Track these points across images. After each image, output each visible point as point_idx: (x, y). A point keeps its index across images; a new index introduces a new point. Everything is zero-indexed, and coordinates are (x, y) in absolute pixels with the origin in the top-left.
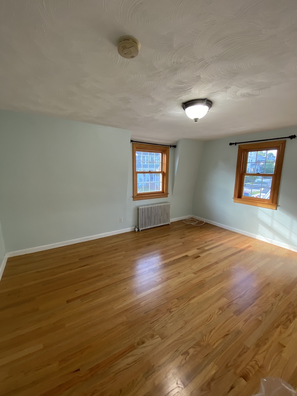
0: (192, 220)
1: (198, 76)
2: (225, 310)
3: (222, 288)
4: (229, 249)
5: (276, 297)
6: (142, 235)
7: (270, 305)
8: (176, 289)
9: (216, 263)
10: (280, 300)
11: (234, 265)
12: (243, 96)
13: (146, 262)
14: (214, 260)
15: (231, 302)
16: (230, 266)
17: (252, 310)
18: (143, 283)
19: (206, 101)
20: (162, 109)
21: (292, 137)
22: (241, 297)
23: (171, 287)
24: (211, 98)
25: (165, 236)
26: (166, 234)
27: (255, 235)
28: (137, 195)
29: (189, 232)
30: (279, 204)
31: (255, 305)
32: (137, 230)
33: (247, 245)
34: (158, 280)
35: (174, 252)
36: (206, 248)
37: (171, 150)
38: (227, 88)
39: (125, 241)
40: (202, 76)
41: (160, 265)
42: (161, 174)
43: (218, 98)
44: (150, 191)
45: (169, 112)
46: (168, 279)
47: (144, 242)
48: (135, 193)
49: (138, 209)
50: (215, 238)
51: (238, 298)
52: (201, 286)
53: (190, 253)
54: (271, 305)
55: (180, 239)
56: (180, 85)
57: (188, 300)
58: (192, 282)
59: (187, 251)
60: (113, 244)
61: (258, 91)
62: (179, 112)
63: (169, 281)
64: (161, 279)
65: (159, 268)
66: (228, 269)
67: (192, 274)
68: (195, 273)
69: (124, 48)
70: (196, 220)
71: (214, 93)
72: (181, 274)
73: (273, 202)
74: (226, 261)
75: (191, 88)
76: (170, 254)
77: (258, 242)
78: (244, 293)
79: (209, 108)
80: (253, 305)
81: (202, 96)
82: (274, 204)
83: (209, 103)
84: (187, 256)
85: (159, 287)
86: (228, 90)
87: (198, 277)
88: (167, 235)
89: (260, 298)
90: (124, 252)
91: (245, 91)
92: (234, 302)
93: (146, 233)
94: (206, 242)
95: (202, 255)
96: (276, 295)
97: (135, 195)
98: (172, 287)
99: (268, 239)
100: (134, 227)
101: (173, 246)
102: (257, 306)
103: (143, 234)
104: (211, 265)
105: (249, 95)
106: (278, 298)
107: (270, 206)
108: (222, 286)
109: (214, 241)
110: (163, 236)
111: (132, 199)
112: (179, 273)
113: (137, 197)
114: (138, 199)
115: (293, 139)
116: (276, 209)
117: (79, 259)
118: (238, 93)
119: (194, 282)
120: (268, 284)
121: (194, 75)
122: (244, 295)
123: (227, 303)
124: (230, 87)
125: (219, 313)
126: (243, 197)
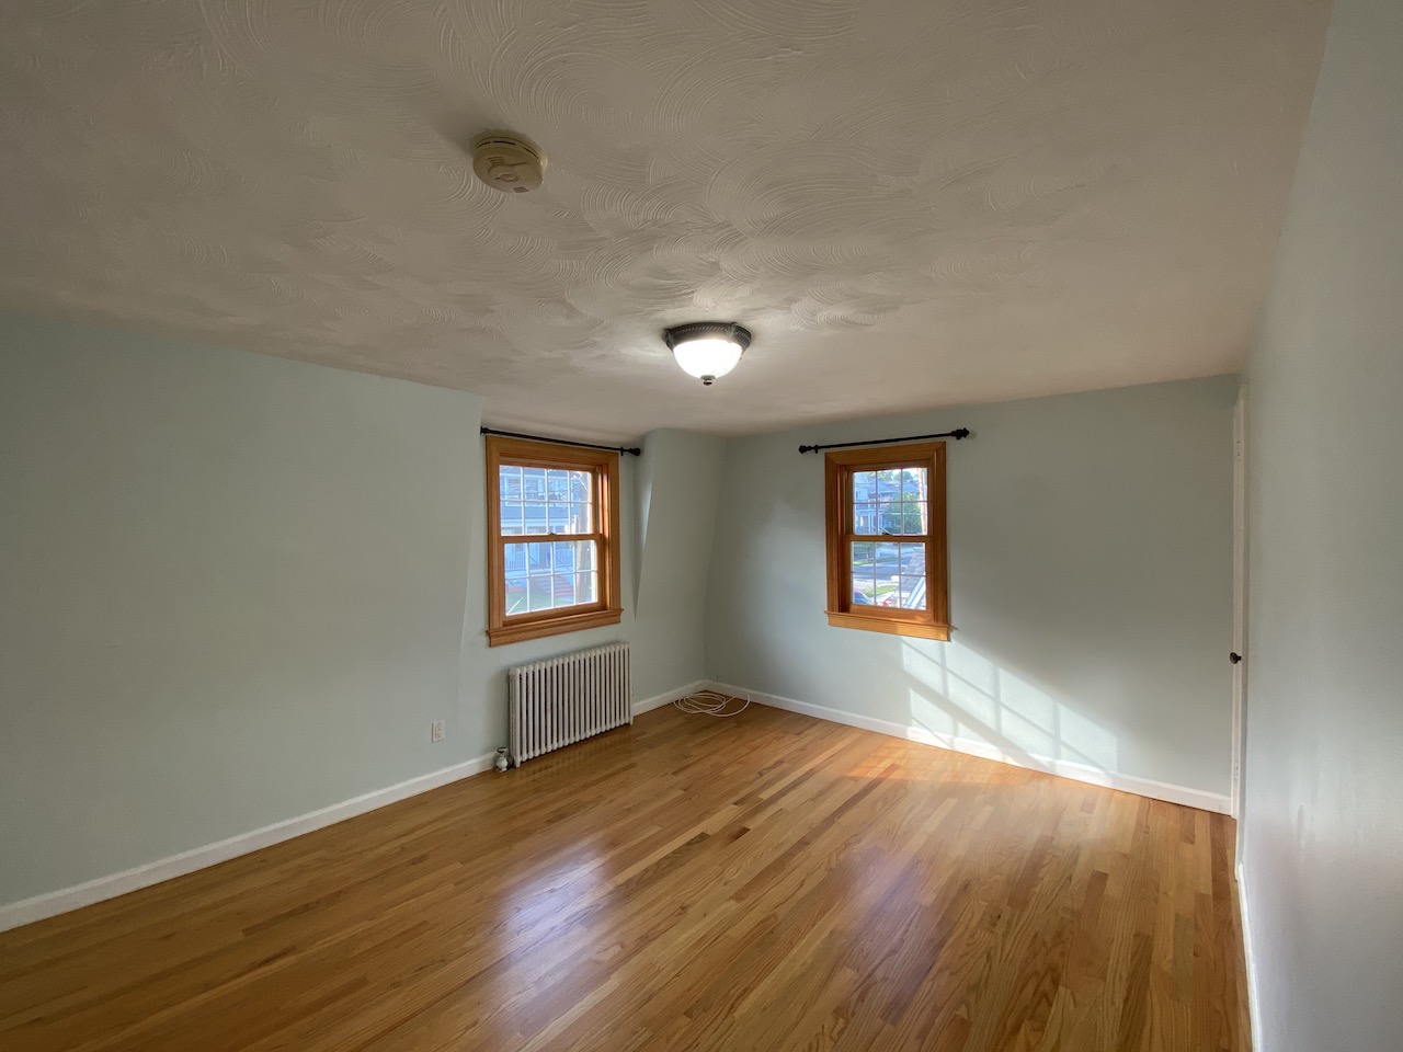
0: (708, 698)
1: (713, 263)
2: (853, 1014)
3: (832, 932)
4: (832, 785)
5: (994, 925)
6: (524, 781)
7: (981, 957)
8: (677, 975)
9: (803, 843)
10: (1005, 935)
11: (859, 841)
12: (832, 323)
13: (552, 891)
14: (793, 834)
15: (869, 976)
16: (847, 845)
17: (933, 990)
18: (550, 982)
19: (733, 329)
20: (599, 339)
21: (961, 434)
22: (894, 952)
23: (658, 972)
24: (749, 324)
25: (614, 774)
26: (619, 766)
27: (902, 726)
28: (505, 624)
29: (703, 744)
30: (954, 622)
31: (940, 970)
32: (504, 763)
33: (886, 764)
34: (607, 957)
35: (659, 828)
36: (765, 796)
37: (624, 463)
38: (791, 301)
39: (459, 818)
40: (723, 264)
41: (611, 893)
42: (592, 542)
43: (768, 323)
44: (551, 605)
45: (624, 351)
46: (645, 940)
47: (535, 809)
48: (495, 617)
49: (509, 679)
50: (786, 753)
51: (887, 956)
52: (766, 940)
53: (713, 824)
54: (985, 958)
55: (674, 774)
56: (662, 282)
57: (727, 1008)
58: (729, 933)
59: (700, 818)
60: (404, 840)
61: (870, 316)
62: (654, 352)
63: (649, 949)
64: (617, 949)
65: (605, 904)
66: (842, 857)
67: (728, 900)
68: (738, 897)
69: (496, 163)
70: (718, 698)
71: (756, 310)
72: (690, 911)
73: (936, 618)
74: (833, 831)
75: (693, 292)
76: (643, 842)
77: (915, 749)
78: (903, 935)
79: (744, 350)
80: (934, 971)
81: (723, 314)
82: (940, 623)
83: (743, 335)
84: (703, 837)
85: (614, 982)
86: (795, 307)
87: (749, 908)
88: (624, 769)
89: (951, 940)
90: (458, 866)
91: (837, 312)
92: (879, 974)
93: (540, 771)
94: (761, 774)
95: (752, 825)
96: (993, 919)
97: (497, 624)
98: (664, 972)
99: (939, 735)
100: (491, 755)
101: (648, 809)
102: (947, 973)
103: (531, 778)
104: (789, 855)
105: (847, 323)
106: (1000, 930)
107: (930, 631)
108: (832, 926)
109: (785, 766)
110: (606, 773)
111: (484, 639)
112: (682, 908)
113: (503, 630)
114: (509, 638)
115: (963, 439)
116: (949, 640)
117: (246, 932)
118: (822, 316)
119: (738, 932)
120: (966, 886)
121: (702, 259)
122: (902, 940)
123: (857, 985)
124: (800, 300)
125: (838, 1029)
126: (853, 608)
